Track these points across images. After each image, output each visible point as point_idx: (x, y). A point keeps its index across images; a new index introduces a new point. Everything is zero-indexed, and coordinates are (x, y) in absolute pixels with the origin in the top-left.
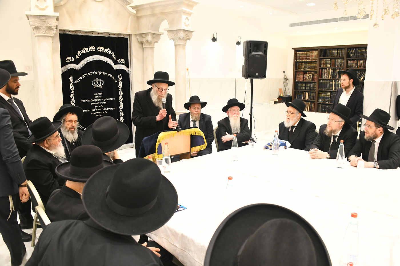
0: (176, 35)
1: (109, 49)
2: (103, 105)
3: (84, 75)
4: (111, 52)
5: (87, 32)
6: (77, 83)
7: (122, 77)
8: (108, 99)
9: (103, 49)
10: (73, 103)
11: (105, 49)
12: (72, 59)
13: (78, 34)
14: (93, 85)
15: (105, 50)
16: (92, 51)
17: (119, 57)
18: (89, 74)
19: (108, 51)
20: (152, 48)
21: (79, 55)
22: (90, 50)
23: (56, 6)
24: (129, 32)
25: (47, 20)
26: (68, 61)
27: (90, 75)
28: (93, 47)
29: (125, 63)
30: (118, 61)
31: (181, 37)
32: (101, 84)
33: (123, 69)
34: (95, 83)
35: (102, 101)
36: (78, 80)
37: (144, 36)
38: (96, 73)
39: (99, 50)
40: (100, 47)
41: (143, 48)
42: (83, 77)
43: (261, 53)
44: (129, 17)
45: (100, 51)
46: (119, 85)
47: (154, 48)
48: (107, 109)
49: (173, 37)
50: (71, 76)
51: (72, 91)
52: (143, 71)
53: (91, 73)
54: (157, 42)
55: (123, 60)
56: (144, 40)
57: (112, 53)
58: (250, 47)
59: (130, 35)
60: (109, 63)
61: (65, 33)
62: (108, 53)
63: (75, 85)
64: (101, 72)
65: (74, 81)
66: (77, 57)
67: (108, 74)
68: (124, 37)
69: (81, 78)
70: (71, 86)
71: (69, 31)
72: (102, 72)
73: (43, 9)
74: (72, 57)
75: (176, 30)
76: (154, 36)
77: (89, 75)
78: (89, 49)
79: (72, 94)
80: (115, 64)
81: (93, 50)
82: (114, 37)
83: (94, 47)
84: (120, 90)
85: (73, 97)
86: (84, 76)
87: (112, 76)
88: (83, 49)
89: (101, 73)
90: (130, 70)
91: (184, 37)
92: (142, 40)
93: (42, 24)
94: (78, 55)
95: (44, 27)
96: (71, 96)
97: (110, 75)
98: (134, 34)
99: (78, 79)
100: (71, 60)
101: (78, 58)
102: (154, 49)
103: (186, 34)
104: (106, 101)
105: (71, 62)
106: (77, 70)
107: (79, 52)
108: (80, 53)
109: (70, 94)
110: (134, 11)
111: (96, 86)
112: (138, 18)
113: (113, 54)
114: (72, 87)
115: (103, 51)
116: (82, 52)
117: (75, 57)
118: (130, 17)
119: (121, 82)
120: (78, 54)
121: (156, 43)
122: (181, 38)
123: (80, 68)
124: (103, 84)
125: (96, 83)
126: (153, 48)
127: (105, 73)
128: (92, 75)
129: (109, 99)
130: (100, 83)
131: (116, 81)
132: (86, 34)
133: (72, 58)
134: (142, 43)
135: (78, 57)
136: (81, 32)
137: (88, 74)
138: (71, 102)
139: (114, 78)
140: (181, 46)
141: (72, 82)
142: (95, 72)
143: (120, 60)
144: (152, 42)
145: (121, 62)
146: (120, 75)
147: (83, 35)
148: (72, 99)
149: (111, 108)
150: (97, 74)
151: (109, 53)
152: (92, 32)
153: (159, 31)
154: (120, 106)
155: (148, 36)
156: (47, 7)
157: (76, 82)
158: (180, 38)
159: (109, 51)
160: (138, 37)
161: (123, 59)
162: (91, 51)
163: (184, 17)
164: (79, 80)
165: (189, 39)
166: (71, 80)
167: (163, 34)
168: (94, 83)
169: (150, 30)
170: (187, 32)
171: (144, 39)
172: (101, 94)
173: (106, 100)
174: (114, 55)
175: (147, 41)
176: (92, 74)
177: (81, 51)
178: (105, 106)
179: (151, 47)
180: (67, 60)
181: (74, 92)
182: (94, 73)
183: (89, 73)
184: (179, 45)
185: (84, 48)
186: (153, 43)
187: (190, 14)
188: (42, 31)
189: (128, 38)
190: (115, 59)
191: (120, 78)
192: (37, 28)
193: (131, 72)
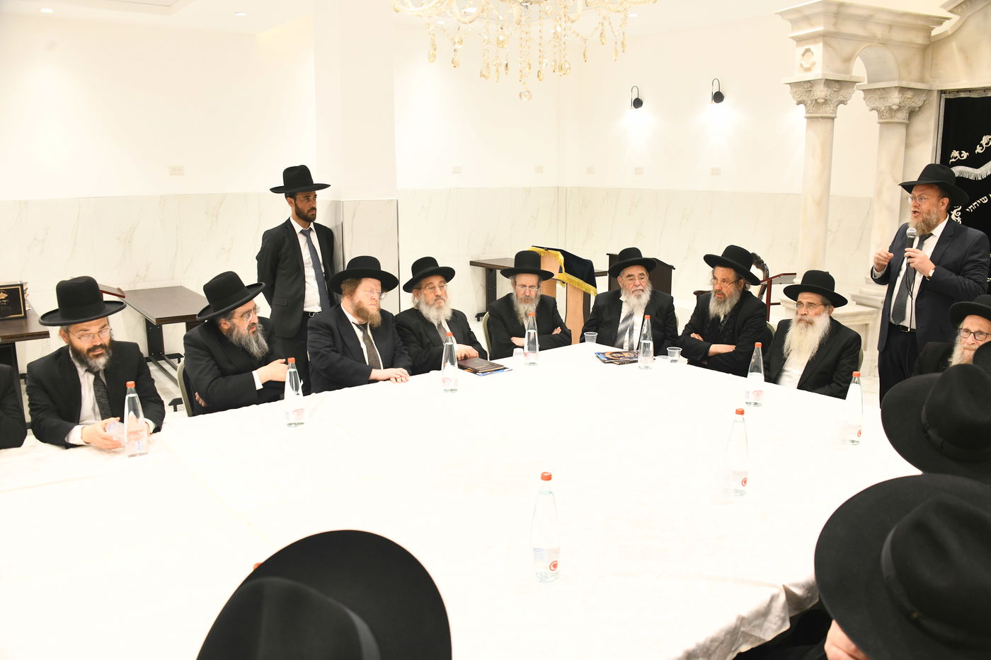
6: (972, 210)
12: (963, 155)
21: (984, 146)
23: (936, 41)
25: (812, 89)
26: (953, 160)
36: (974, 204)
66: (979, 150)
69: (984, 200)
74: (963, 152)
94: (981, 146)
99: (976, 203)
100: (959, 157)
101: (981, 152)
105: (960, 163)
106: (976, 182)
107: (985, 139)
108: (990, 139)
117: (971, 150)
120: (983, 142)
123: (984, 177)
133: (960, 154)
135: (982, 150)
164: (976, 205)
180: (951, 157)
192: (803, 103)
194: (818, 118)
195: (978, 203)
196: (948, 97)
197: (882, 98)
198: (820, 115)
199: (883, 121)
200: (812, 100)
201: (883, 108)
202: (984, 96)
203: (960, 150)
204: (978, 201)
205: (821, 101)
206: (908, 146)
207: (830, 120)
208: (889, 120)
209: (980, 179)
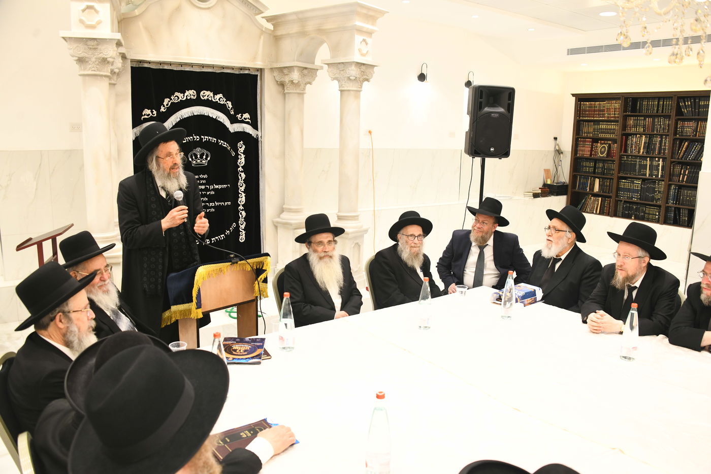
0: (342, 72)
1: (221, 95)
2: (209, 196)
4: (225, 100)
5: (181, 64)
7: (244, 147)
8: (217, 187)
9: (212, 94)
11: (214, 94)
12: (153, 113)
13: (166, 67)
14: (190, 159)
15: (214, 97)
16: (191, 98)
17: (239, 109)
19: (219, 100)
20: (301, 95)
21: (166, 106)
22: (187, 96)
23: (126, 18)
24: (259, 64)
25: (99, 47)
26: (146, 117)
28: (193, 91)
29: (250, 121)
30: (239, 116)
31: (351, 76)
32: (206, 159)
33: (247, 131)
35: (206, 190)
37: (286, 71)
38: (197, 138)
39: (203, 96)
40: (205, 91)
41: (284, 94)
43: (501, 110)
44: (260, 38)
45: (206, 98)
46: (239, 161)
47: (305, 93)
48: (215, 204)
49: (337, 76)
52: (284, 135)
54: (310, 83)
55: (246, 116)
56: (287, 79)
57: (228, 102)
58: (481, 98)
59: (261, 70)
60: (221, 121)
61: (141, 66)
62: (219, 102)
64: (206, 137)
66: (162, 109)
67: (219, 141)
68: (251, 73)
71: (150, 63)
72: (207, 137)
73: (92, 27)
74: (154, 110)
75: (343, 63)
76: (305, 72)
78: (184, 96)
80: (232, 123)
81: (192, 97)
82: (232, 72)
83: (195, 92)
84: (240, 169)
87: (225, 145)
88: (174, 95)
89: (207, 139)
90: (259, 133)
91: (358, 76)
92: (282, 79)
93: (90, 53)
94: (164, 106)
95: (93, 59)
97: (223, 142)
98: (269, 67)
100: (151, 114)
101: (164, 111)
102: (305, 95)
103: (362, 70)
104: (213, 190)
105: (151, 119)
107: (166, 101)
108: (169, 101)
110: (270, 26)
111: (196, 162)
112: (276, 39)
113: (229, 104)
115: (210, 99)
116: (171, 101)
117: (158, 110)
118: (262, 37)
119: (242, 155)
120: (165, 103)
121: (308, 86)
122: (352, 78)
124: (209, 159)
125: (196, 157)
126: (303, 94)
127: (214, 139)
128: (189, 143)
129: (220, 187)
130: (204, 157)
131: (233, 154)
132: (180, 68)
134: (282, 85)
135: (165, 109)
136: (170, 64)
139: (229, 148)
140: (352, 92)
142: (195, 137)
143: (242, 116)
144: (301, 82)
145: (243, 118)
146: (242, 142)
147: (175, 69)
149: (223, 203)
150: (198, 140)
151: (222, 103)
152: (192, 65)
153: (314, 63)
154: (240, 199)
155: (294, 71)
156: (99, 23)
158: (349, 78)
159: (221, 99)
160: (276, 74)
161: (247, 114)
162: (188, 98)
163: (358, 38)
165: (367, 80)
167: (322, 68)
169: (297, 61)
170: (363, 68)
171: (286, 77)
172: (205, 176)
173: (214, 187)
174: (231, 106)
175: (292, 82)
176: (189, 141)
177: (171, 99)
178: (211, 199)
179: (298, 91)
180: (143, 114)
184: (349, 90)
185: (177, 94)
186: (302, 85)
187: (370, 33)
188: (90, 66)
189: (257, 75)
190: (232, 113)
191: (240, 148)
192: (81, 61)
193: (261, 137)
194: (101, 76)
196: (133, 65)
202: (160, 68)
203: (151, 108)
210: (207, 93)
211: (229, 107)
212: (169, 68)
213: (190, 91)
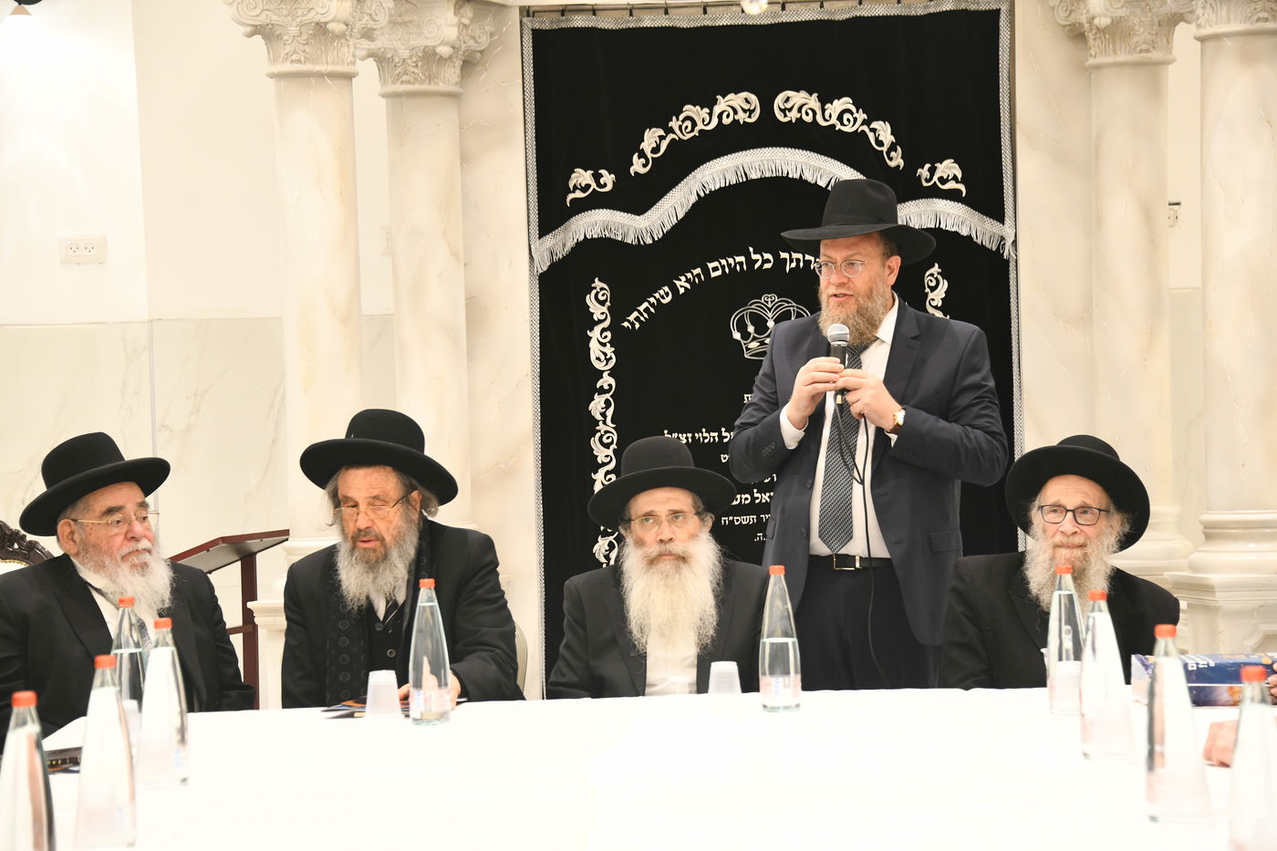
1: (845, 103)
3: (689, 275)
4: (863, 117)
6: (637, 326)
7: (944, 286)
9: (813, 102)
10: (607, 446)
11: (825, 100)
12: (602, 181)
13: (651, 22)
14: (737, 336)
15: (823, 111)
16: (735, 122)
17: (920, 149)
18: (716, 268)
19: (840, 118)
20: (1146, 68)
21: (650, 155)
22: (720, 116)
26: (579, 194)
27: (719, 273)
28: (745, 94)
29: (962, 187)
30: (924, 172)
33: (948, 225)
34: (751, 329)
36: (642, 308)
38: (765, 260)
39: (783, 111)
40: (789, 93)
42: (682, 291)
45: (793, 115)
50: (598, 284)
51: (600, 374)
53: (724, 262)
55: (948, 168)
57: (876, 125)
62: (839, 127)
63: (620, 338)
64: (795, 256)
65: (619, 310)
66: (638, 166)
68: (972, 8)
69: (664, 296)
70: (594, 345)
71: (595, 13)
72: (800, 256)
74: (603, 172)
77: (714, 275)
78: (710, 114)
79: (602, 391)
81: (742, 117)
82: (896, 12)
83: (753, 98)
85: (603, 415)
86: (688, 281)
88: (681, 117)
90: (1007, 231)
92: (1074, 17)
93: (285, 12)
94: (642, 155)
95: (293, 30)
96: (597, 405)
99: (645, 305)
100: (594, 185)
101: (643, 171)
105: (596, 201)
106: (639, 249)
107: (650, 138)
108: (662, 138)
109: (591, 391)
111: (762, 343)
113: (884, 132)
114: (600, 350)
115: (808, 119)
116: (671, 136)
117: (621, 169)
120: (647, 146)
123: (658, 235)
125: (761, 326)
126: (1156, 65)
128: (732, 276)
133: (597, 177)
135: (645, 166)
136: (666, 8)
137: (706, 271)
138: (595, 443)
141: (600, 321)
142: (754, 257)
143: (932, 171)
144: (1136, 22)
145: (936, 179)
146: (936, 269)
147: (683, 25)
148: (601, 427)
150: (766, 266)
151: (849, 129)
157: (632, 318)
159: (846, 116)
161: (948, 162)
162: (726, 121)
164: (647, 310)
166: (598, 311)
168: (742, 327)
174: (887, 139)
176: (732, 270)
177: (670, 130)
180: (571, 186)
181: (612, 381)
182: (751, 262)
183: (710, 265)
185: (689, 110)
188: (288, 48)
189: (998, 11)
190: (897, 160)
191: (933, 289)
192: (265, 32)
193: (1015, 243)
194: (318, 75)
195: (652, 305)
196: (537, 26)
197: (405, 23)
198: (330, 68)
199: (399, 88)
200: (301, 25)
201: (406, 54)
202: (632, 25)
203: (593, 166)
204: (652, 300)
205: (336, 27)
206: (465, 158)
207: (342, 83)
208: (425, 87)
209: (649, 241)
210: (798, 98)
211: (880, 143)
212: (657, 24)
213: (731, 96)
